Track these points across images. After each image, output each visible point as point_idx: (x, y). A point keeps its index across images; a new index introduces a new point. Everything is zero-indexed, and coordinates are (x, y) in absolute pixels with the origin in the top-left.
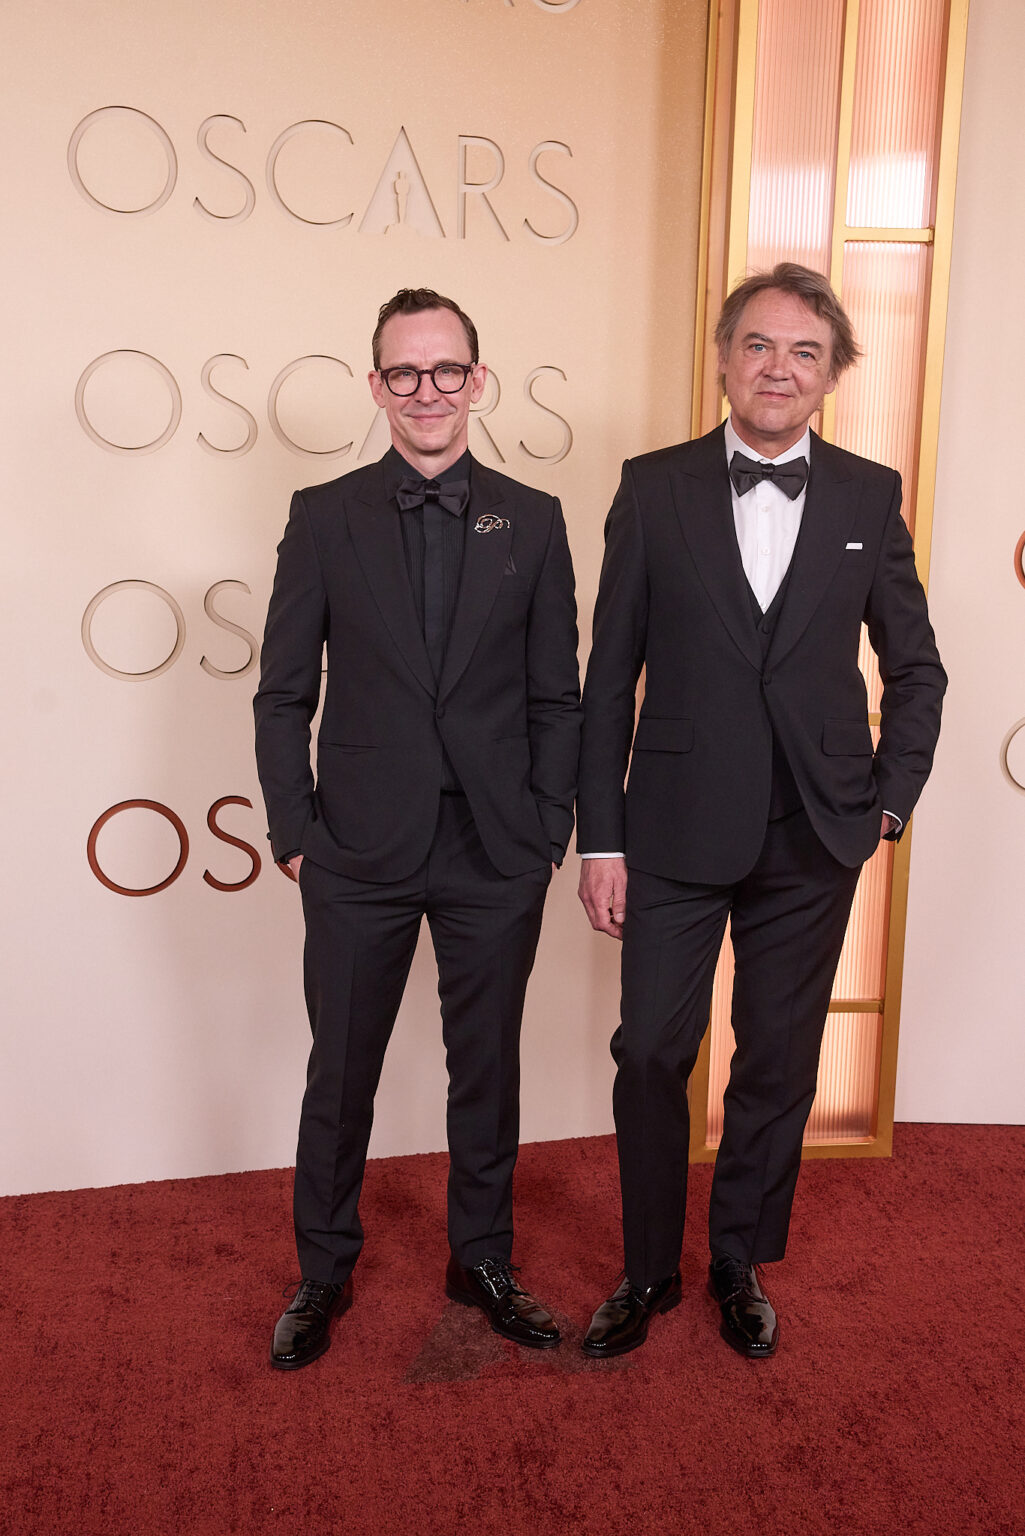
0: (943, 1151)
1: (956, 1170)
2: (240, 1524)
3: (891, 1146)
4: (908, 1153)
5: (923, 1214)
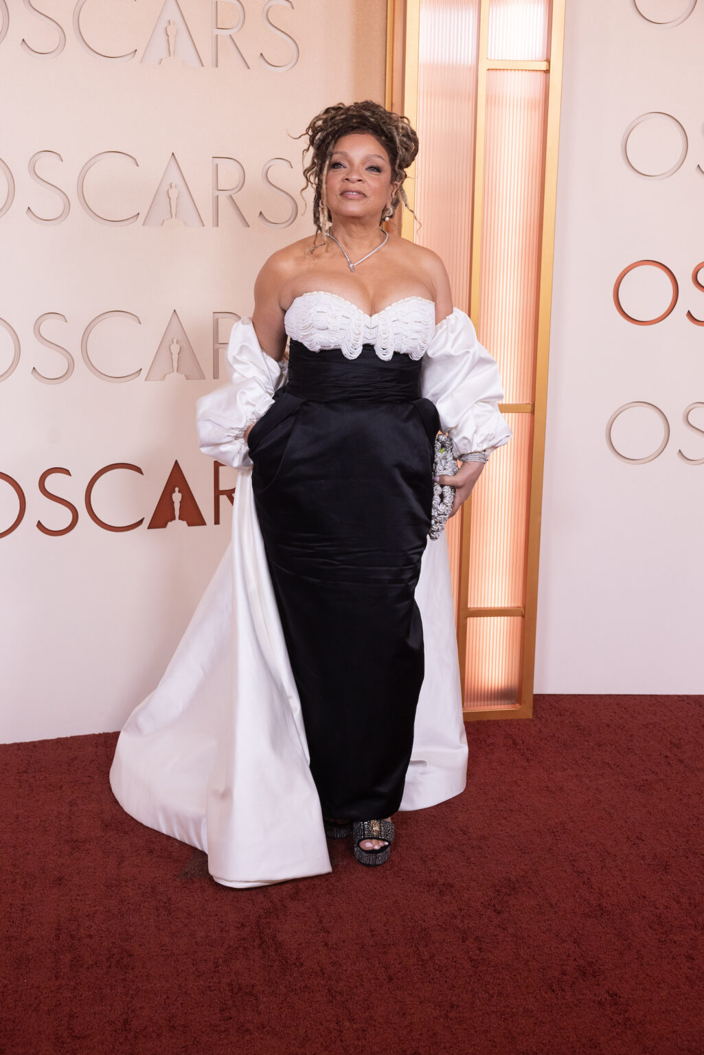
0: (569, 713)
1: (577, 726)
2: (62, 974)
3: (532, 710)
4: (544, 715)
5: (551, 757)
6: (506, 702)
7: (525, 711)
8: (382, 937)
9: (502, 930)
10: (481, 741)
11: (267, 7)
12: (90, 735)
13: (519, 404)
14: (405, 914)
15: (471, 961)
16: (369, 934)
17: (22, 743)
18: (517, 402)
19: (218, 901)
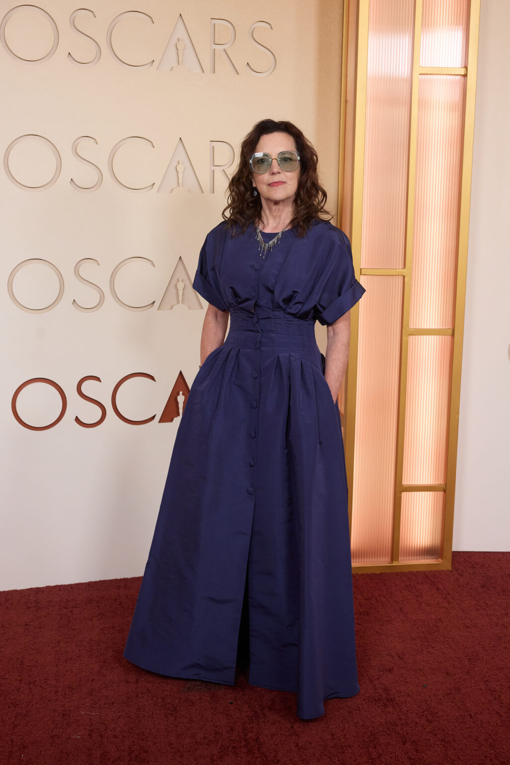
0: (479, 566)
1: (486, 576)
3: (450, 564)
4: (460, 567)
5: (467, 600)
6: (431, 557)
7: (445, 564)
8: (340, 740)
9: (433, 736)
10: (412, 588)
11: (253, 27)
12: (113, 580)
13: (443, 329)
14: (357, 722)
15: (410, 760)
16: (330, 738)
17: (62, 586)
18: (441, 327)
19: (213, 710)
